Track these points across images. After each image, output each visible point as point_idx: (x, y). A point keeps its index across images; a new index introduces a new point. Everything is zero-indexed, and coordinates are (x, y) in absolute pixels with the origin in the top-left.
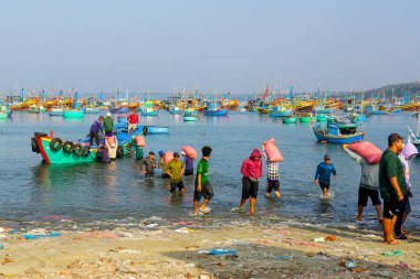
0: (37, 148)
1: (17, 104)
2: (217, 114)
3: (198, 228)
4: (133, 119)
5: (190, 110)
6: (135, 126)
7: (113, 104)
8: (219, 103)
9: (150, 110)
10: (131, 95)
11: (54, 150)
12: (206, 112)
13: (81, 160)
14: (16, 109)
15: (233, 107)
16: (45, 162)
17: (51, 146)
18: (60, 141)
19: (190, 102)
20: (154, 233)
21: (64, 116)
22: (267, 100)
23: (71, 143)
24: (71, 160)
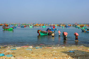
0: (38, 32)
1: (34, 25)
2: (68, 27)
3: (66, 47)
4: (54, 28)
5: (63, 26)
6: (54, 29)
7: (50, 25)
8: (68, 25)
9: (56, 26)
10: (53, 24)
11: (41, 33)
12: (66, 26)
13: (46, 34)
14: (34, 26)
15: (70, 26)
16: (40, 35)
17: (41, 32)
18: (42, 31)
19: (63, 25)
20: (58, 47)
21: (42, 27)
22: (76, 25)
23: (44, 32)
24: (44, 34)
